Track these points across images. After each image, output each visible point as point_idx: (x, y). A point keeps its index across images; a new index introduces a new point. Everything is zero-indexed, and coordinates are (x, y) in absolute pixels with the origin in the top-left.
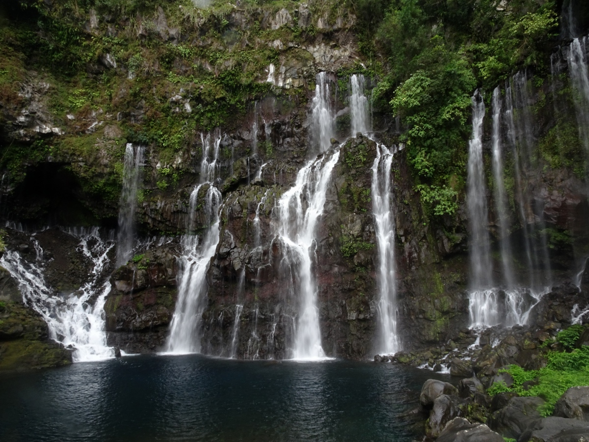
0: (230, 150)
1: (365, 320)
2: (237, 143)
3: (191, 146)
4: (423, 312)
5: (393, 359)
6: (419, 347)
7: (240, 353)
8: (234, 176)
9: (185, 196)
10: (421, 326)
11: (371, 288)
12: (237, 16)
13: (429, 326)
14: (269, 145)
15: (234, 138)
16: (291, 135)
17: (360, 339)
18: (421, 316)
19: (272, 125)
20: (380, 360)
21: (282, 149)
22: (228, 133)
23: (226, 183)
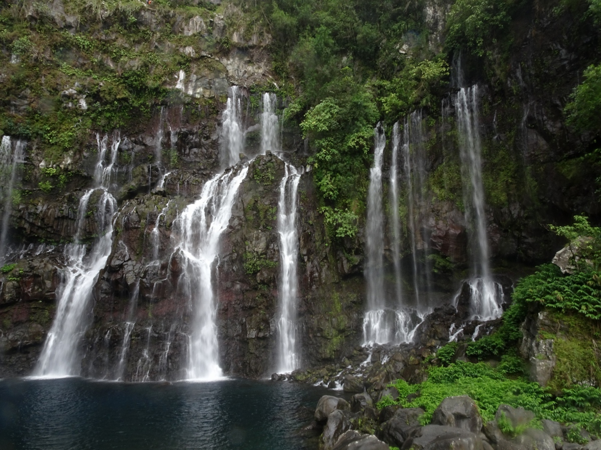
0: (130, 155)
1: (264, 338)
2: (138, 148)
3: (83, 146)
4: (320, 330)
5: (290, 377)
6: (315, 365)
7: (127, 375)
8: (133, 184)
9: (73, 201)
10: (318, 344)
11: (271, 305)
12: (147, 15)
13: (326, 344)
14: (174, 154)
15: (136, 142)
16: (198, 145)
17: (258, 357)
18: (319, 334)
19: (178, 134)
20: (277, 378)
21: (187, 159)
22: (129, 136)
23: (123, 190)
